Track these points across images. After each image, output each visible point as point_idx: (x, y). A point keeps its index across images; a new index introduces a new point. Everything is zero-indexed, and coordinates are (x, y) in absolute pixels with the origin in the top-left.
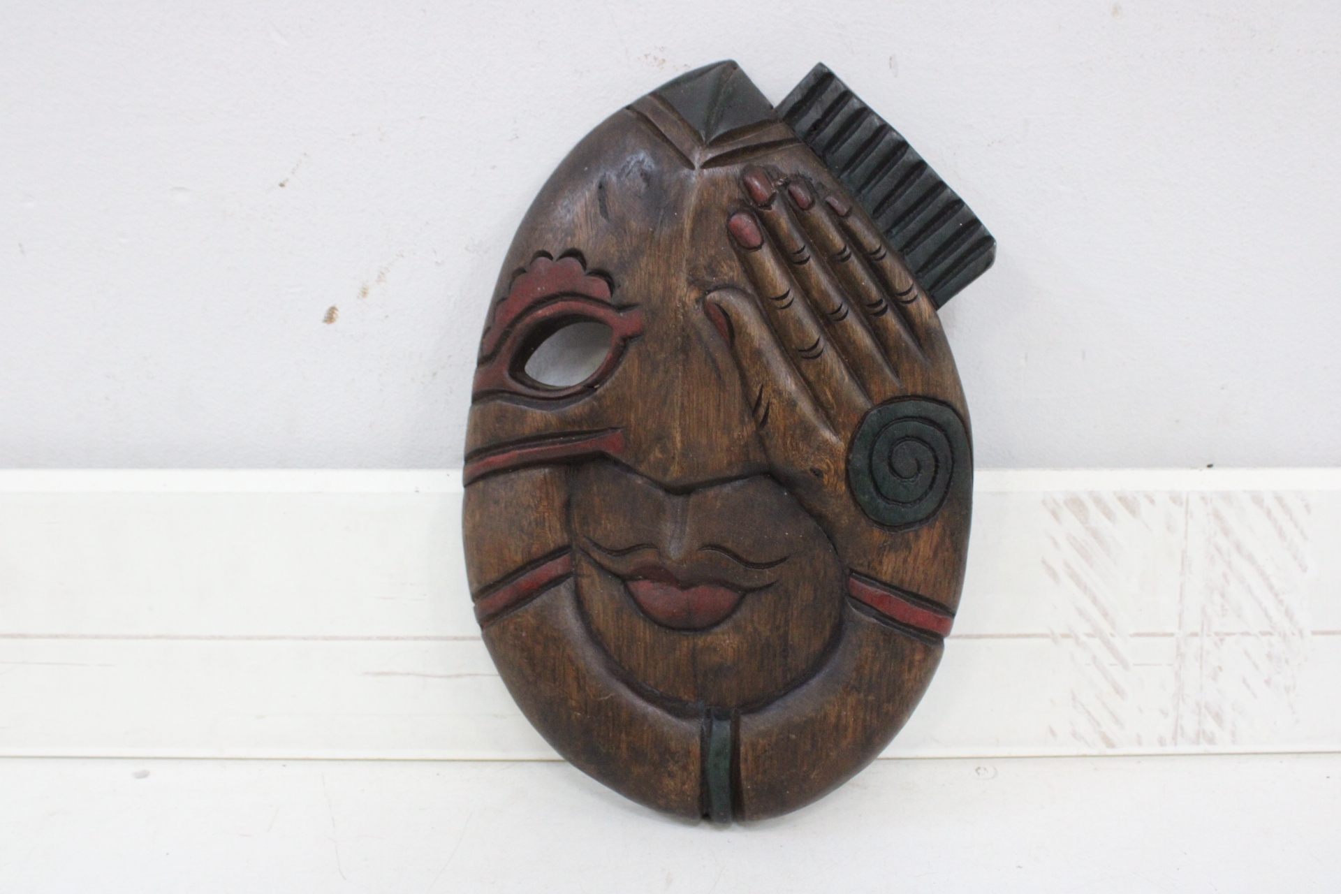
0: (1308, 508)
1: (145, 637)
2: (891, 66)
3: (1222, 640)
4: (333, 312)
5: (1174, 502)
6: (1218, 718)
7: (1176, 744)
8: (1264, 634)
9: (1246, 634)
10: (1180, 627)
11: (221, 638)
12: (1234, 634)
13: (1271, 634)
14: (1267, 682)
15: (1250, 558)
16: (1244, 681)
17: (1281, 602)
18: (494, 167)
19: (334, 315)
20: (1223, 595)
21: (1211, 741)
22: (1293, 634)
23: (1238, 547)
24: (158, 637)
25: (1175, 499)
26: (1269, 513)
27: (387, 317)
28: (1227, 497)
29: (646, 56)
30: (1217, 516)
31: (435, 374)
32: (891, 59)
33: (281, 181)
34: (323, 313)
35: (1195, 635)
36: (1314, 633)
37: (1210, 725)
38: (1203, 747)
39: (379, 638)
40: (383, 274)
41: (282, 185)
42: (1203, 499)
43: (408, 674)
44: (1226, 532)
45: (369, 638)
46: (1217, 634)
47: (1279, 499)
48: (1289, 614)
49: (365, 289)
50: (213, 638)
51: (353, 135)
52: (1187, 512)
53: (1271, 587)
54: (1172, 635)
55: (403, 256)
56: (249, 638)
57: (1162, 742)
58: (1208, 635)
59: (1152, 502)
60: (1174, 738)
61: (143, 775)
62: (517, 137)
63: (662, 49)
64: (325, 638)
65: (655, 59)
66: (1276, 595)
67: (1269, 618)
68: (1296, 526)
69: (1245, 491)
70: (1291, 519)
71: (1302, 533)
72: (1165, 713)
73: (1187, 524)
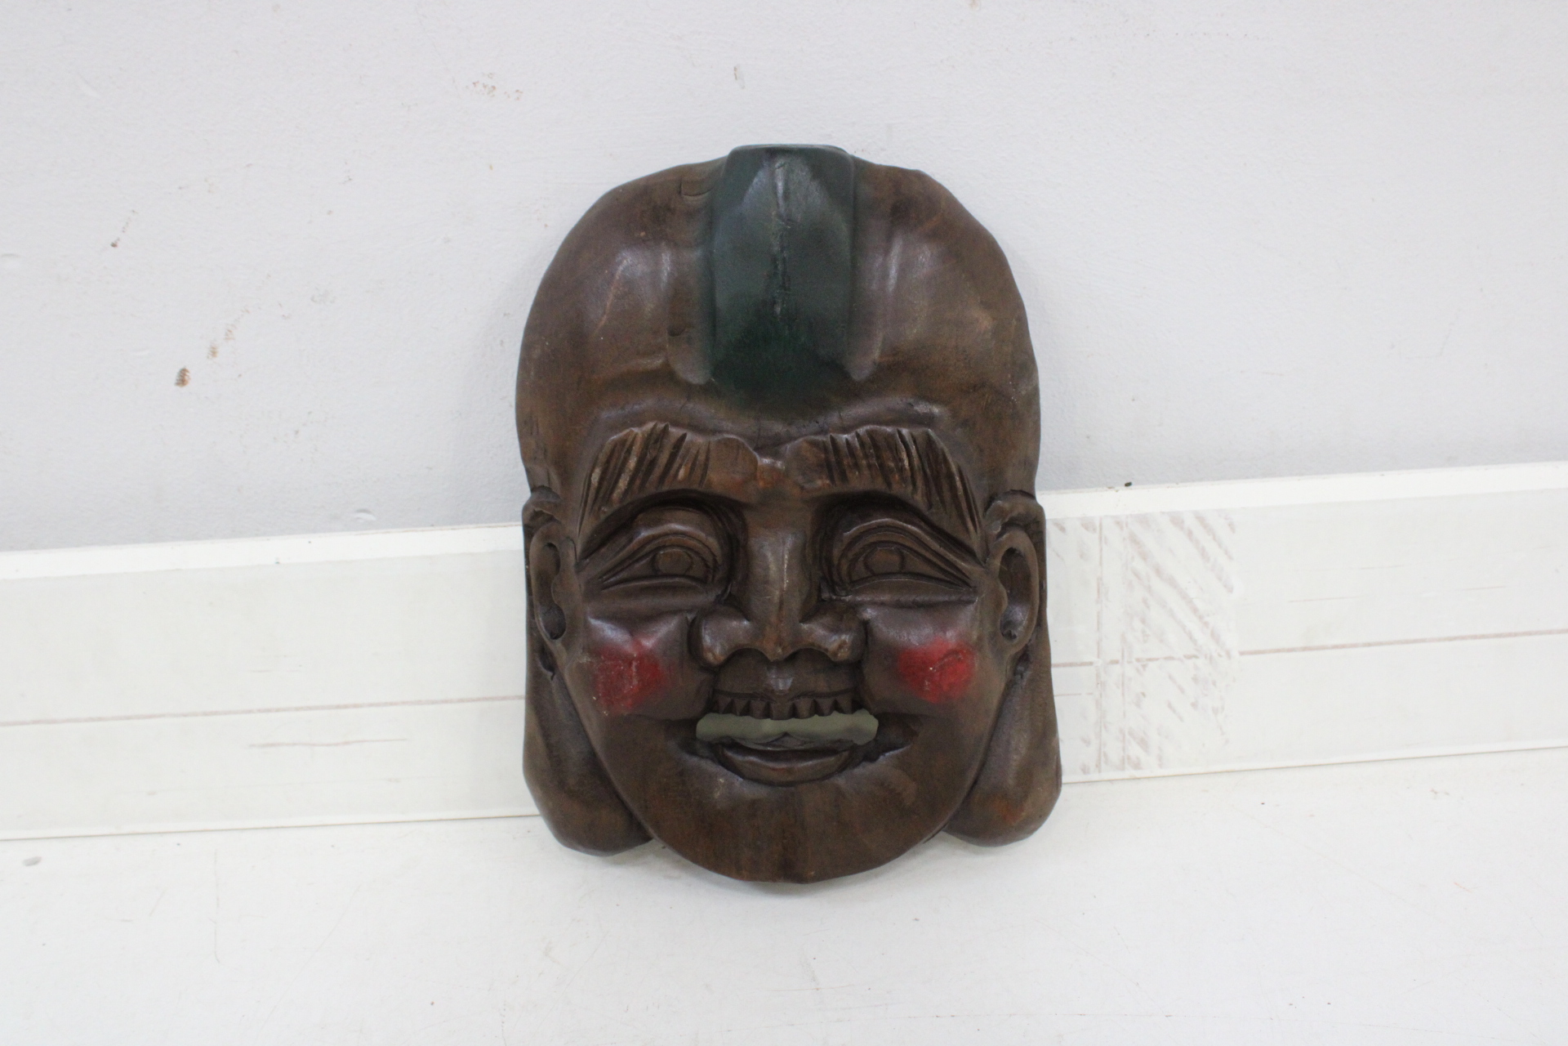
0: (1232, 526)
1: (23, 723)
2: (736, 78)
3: (1144, 666)
4: (185, 375)
5: (1087, 528)
6: (1143, 743)
7: (1100, 772)
8: (1189, 657)
9: (1170, 658)
10: (1098, 657)
11: (100, 719)
12: (1157, 659)
13: (1196, 657)
14: (1194, 705)
15: (1172, 582)
16: (1170, 706)
17: (1206, 624)
18: (330, 212)
19: (186, 378)
20: (1143, 621)
21: (1137, 766)
22: (1220, 656)
23: (1158, 571)
25: (1087, 525)
26: (1190, 534)
27: (240, 375)
28: (1144, 520)
29: (474, 83)
30: (1134, 540)
31: (297, 432)
32: (735, 69)
33: (113, 240)
34: (174, 376)
35: (1116, 662)
36: (1242, 653)
37: (1135, 751)
38: (1130, 772)
39: (259, 711)
40: (230, 331)
41: (114, 245)
42: (1118, 523)
43: (294, 744)
44: (1144, 557)
45: (250, 712)
46: (1138, 660)
47: (1200, 519)
48: (1215, 636)
49: (214, 348)
50: (92, 720)
51: (180, 188)
52: (1100, 538)
53: (1195, 610)
54: (1091, 664)
55: (248, 311)
56: (128, 718)
57: (1085, 770)
58: (1130, 662)
59: (1063, 529)
60: (1098, 766)
61: (34, 862)
62: (350, 179)
63: (491, 75)
64: (205, 714)
65: (485, 86)
66: (1201, 618)
67: (1194, 641)
68: (1220, 545)
69: (1163, 513)
70: (1214, 539)
71: (1226, 552)
72: (1087, 742)
73: (1101, 550)
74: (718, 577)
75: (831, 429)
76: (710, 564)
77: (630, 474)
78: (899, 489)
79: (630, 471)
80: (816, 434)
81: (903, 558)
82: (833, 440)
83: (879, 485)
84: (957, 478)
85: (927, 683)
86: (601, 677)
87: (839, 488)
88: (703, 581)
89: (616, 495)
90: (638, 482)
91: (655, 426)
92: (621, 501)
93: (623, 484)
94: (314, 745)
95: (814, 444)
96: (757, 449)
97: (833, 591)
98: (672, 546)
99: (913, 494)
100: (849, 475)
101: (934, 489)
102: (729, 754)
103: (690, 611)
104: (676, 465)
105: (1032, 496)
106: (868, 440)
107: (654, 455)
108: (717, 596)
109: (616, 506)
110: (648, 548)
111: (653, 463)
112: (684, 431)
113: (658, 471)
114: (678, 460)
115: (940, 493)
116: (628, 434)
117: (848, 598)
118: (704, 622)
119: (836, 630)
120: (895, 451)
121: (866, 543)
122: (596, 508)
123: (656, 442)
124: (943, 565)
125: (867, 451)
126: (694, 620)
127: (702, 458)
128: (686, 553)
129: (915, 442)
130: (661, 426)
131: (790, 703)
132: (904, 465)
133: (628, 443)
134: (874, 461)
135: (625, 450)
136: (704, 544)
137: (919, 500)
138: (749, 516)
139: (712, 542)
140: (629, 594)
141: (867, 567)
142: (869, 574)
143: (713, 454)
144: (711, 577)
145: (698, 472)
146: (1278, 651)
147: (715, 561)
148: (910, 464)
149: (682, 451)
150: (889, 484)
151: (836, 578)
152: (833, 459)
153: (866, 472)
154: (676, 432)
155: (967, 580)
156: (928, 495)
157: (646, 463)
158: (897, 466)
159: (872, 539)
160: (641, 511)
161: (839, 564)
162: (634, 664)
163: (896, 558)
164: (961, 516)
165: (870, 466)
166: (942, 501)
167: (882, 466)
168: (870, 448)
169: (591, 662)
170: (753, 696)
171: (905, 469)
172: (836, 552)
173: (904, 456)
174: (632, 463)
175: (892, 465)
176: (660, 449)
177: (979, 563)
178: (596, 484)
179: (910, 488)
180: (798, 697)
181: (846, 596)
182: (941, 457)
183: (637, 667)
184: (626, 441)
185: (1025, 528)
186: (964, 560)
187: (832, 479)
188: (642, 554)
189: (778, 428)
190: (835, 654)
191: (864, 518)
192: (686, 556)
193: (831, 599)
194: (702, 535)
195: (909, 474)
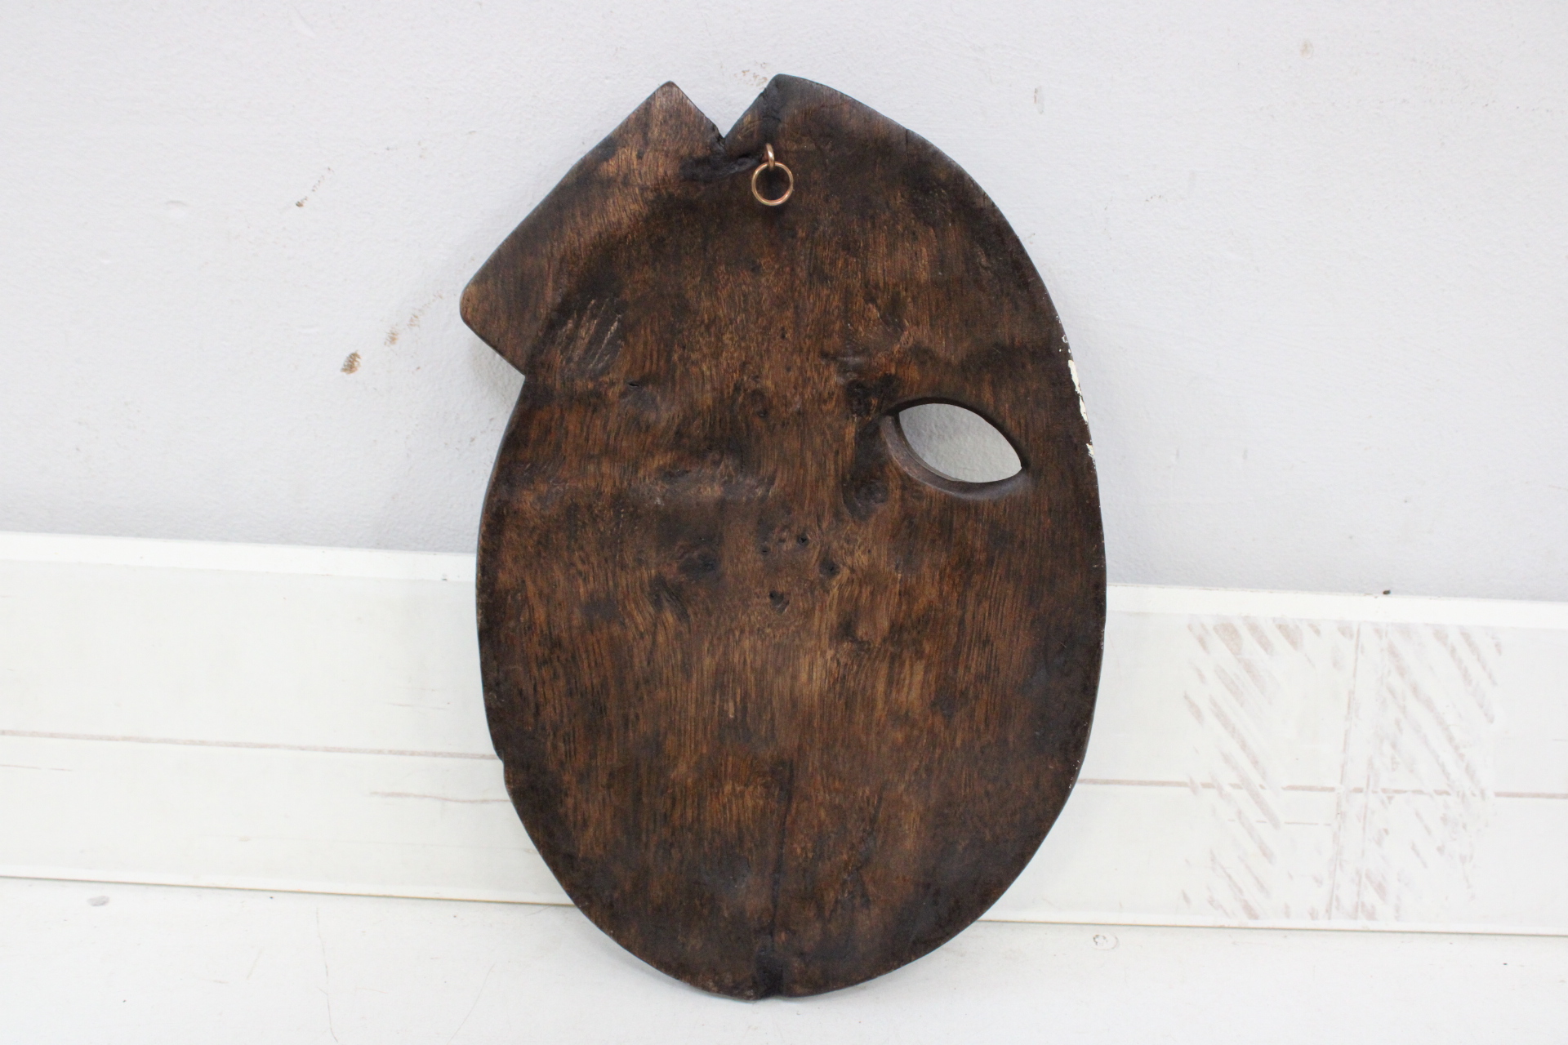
0: (1498, 647)
1: (110, 739)
2: (1035, 101)
3: (1390, 798)
4: (354, 360)
5: (1343, 634)
6: (1381, 889)
7: (1329, 918)
8: (1439, 793)
9: (1420, 792)
10: (1342, 781)
11: (202, 743)
12: (1405, 792)
13: (1447, 793)
14: (1440, 850)
15: (1429, 704)
16: (1414, 848)
17: (1461, 756)
19: (356, 364)
20: (1394, 746)
21: (1371, 916)
22: (1474, 795)
23: (1415, 690)
24: (125, 739)
25: (1345, 630)
26: (1453, 651)
27: (419, 368)
28: (1406, 630)
29: (744, 72)
30: (1393, 652)
31: (473, 440)
32: (1036, 91)
33: (299, 199)
34: (342, 361)
35: (1359, 790)
36: (1498, 795)
37: (1371, 897)
38: (1362, 923)
39: (391, 752)
40: (416, 317)
41: (299, 205)
42: (1377, 631)
43: (425, 796)
44: (1402, 671)
45: (380, 752)
46: (1384, 791)
47: (1466, 635)
48: (1469, 771)
49: (393, 334)
50: (193, 743)
51: (388, 149)
52: (1357, 647)
53: (1451, 739)
54: (1332, 789)
55: (441, 297)
56: (235, 745)
57: (1313, 915)
58: (1375, 792)
59: (1317, 632)
60: (1328, 911)
61: (103, 902)
64: (327, 750)
65: (755, 76)
66: (1456, 748)
67: (1447, 775)
68: (1484, 668)
69: (1427, 625)
70: (1479, 659)
71: (1490, 676)
72: (1318, 881)
73: (1356, 659)
94: (446, 800)
146: (1538, 796)
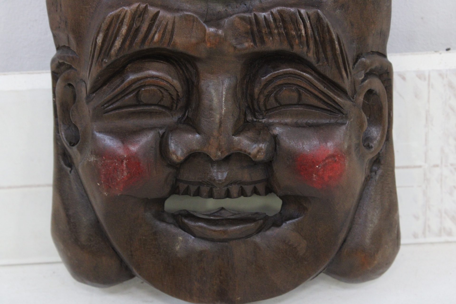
5: (420, 78)
7: (425, 237)
10: (426, 162)
21: (450, 234)
25: (420, 76)
30: (451, 85)
35: (436, 166)
37: (448, 223)
38: (444, 238)
42: (441, 74)
46: (452, 165)
52: (429, 85)
54: (420, 167)
57: (415, 236)
58: (446, 166)
59: (404, 79)
60: (424, 233)
72: (417, 218)
73: (429, 92)
74: (179, 105)
75: (254, 9)
76: (175, 97)
77: (123, 37)
78: (297, 49)
79: (122, 36)
80: (244, 12)
81: (300, 95)
82: (255, 15)
83: (285, 47)
84: (336, 43)
85: (314, 176)
86: (103, 170)
87: (259, 48)
88: (170, 109)
89: (113, 52)
90: (128, 43)
91: (139, 6)
92: (117, 55)
93: (118, 44)
95: (243, 19)
96: (205, 22)
97: (255, 117)
98: (150, 85)
99: (307, 52)
100: (266, 39)
101: (321, 50)
102: (186, 221)
103: (161, 128)
104: (153, 32)
105: (385, 56)
106: (278, 16)
107: (138, 25)
108: (179, 119)
109: (113, 59)
110: (134, 86)
111: (138, 30)
112: (158, 10)
113: (141, 36)
114: (154, 28)
115: (325, 52)
116: (121, 11)
117: (264, 121)
118: (170, 135)
119: (255, 141)
120: (296, 25)
121: (276, 84)
122: (100, 60)
123: (139, 17)
124: (326, 100)
125: (278, 24)
126: (164, 133)
127: (170, 27)
128: (159, 90)
129: (309, 18)
130: (143, 6)
131: (226, 188)
132: (302, 33)
133: (121, 17)
134: (282, 31)
135: (119, 21)
136: (170, 84)
137: (311, 56)
138: (200, 66)
139: (176, 83)
140: (121, 117)
141: (276, 100)
142: (278, 105)
143: (177, 25)
144: (175, 105)
145: (167, 36)
147: (178, 95)
148: (306, 32)
149: (157, 22)
150: (292, 46)
151: (256, 107)
152: (255, 28)
153: (277, 38)
154: (152, 10)
155: (342, 110)
156: (317, 53)
157: (133, 30)
158: (297, 34)
159: (280, 82)
160: (130, 62)
161: (258, 98)
162: (125, 162)
163: (295, 95)
164: (339, 68)
165: (279, 34)
166: (327, 59)
167: (287, 34)
168: (280, 22)
169: (96, 161)
170: (201, 184)
171: (303, 36)
172: (257, 91)
173: (302, 27)
174: (124, 30)
175: (294, 33)
176: (142, 21)
177: (350, 99)
178: (100, 44)
179: (305, 48)
180: (231, 184)
181: (262, 119)
182: (326, 28)
183: (126, 164)
184: (120, 15)
185: (380, 76)
186: (339, 96)
187: (254, 41)
188: (130, 90)
189: (220, 8)
190: (255, 156)
191: (275, 68)
192: (159, 92)
193: (253, 121)
194: (170, 78)
195: (305, 39)
